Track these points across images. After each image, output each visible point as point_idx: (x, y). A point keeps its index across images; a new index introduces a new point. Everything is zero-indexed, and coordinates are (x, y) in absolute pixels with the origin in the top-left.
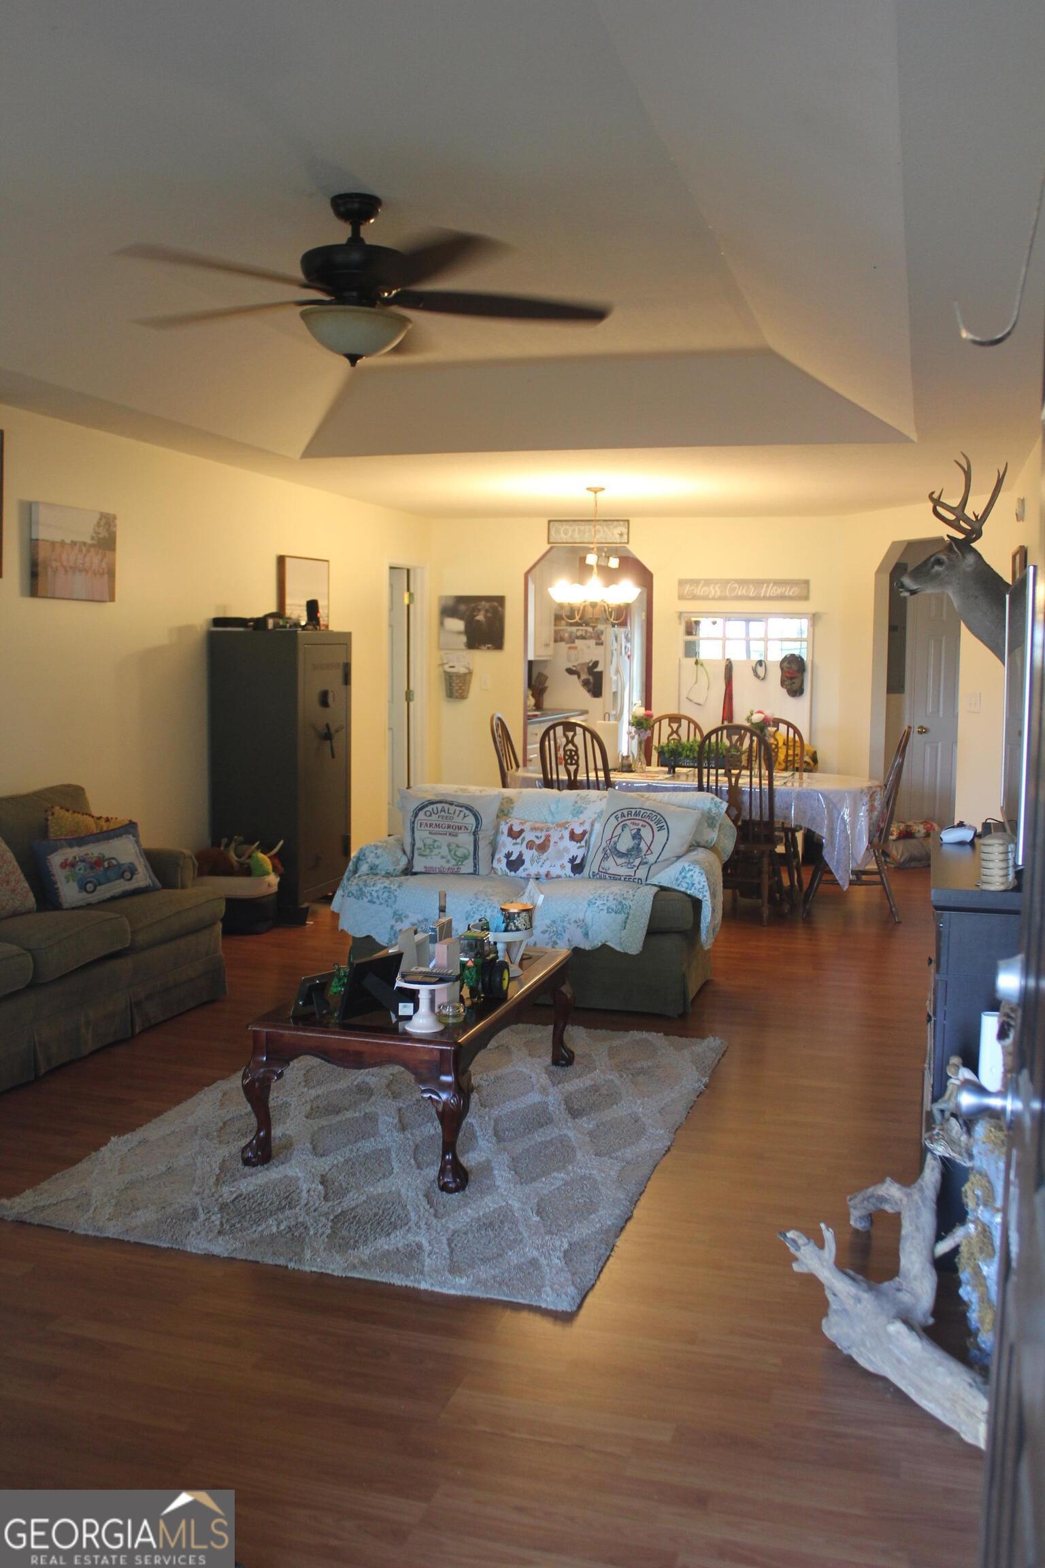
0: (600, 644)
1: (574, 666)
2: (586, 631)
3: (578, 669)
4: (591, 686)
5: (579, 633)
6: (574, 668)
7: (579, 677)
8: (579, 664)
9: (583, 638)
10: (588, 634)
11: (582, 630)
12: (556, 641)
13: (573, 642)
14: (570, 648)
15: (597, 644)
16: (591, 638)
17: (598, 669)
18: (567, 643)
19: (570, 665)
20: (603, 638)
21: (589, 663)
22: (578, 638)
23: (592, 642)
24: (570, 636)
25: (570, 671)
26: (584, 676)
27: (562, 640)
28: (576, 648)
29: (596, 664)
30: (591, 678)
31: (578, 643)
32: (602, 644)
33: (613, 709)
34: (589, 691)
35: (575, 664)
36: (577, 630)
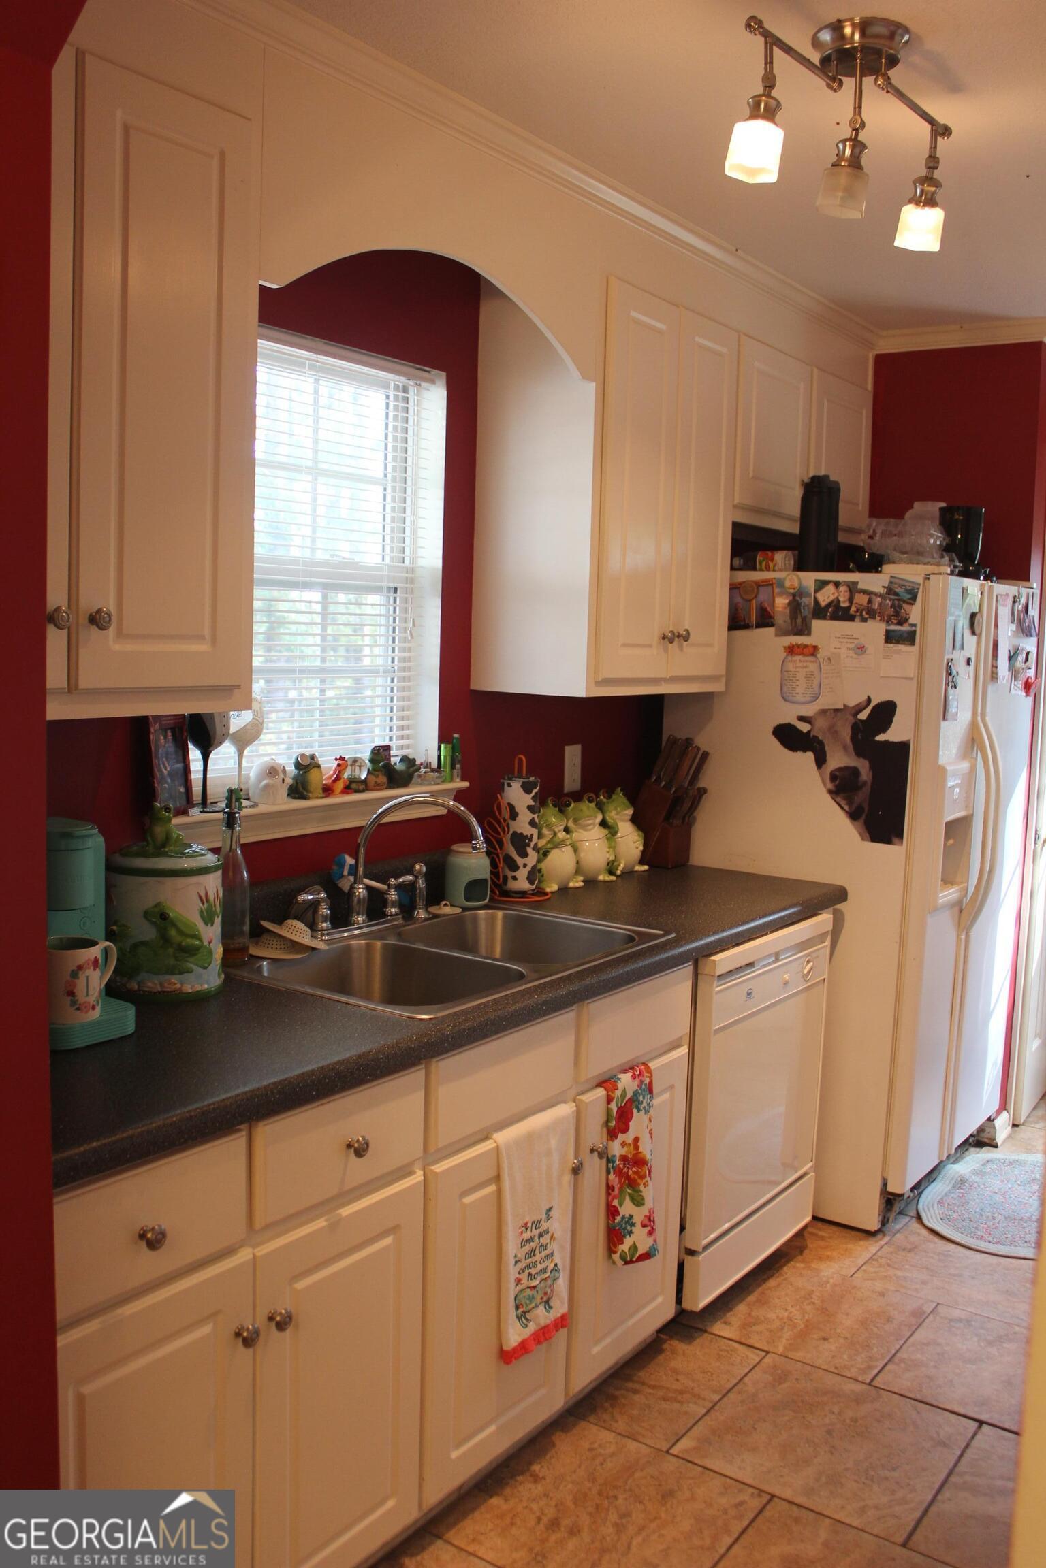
0: (900, 637)
1: (802, 719)
2: (853, 588)
3: (820, 729)
4: (862, 797)
5: (826, 596)
6: (804, 727)
7: (820, 761)
8: (823, 712)
9: (839, 613)
10: (861, 600)
11: (837, 584)
12: (736, 623)
13: (804, 630)
14: (791, 650)
15: (890, 638)
16: (869, 613)
17: (893, 735)
18: (782, 633)
19: (789, 715)
20: (914, 614)
21: (859, 708)
22: (820, 612)
23: (875, 630)
24: (795, 606)
25: (789, 737)
26: (838, 759)
27: (765, 620)
28: (813, 651)
29: (885, 713)
30: (863, 766)
31: (823, 631)
32: (910, 638)
33: (947, 881)
34: (853, 816)
35: (808, 711)
36: (821, 585)
